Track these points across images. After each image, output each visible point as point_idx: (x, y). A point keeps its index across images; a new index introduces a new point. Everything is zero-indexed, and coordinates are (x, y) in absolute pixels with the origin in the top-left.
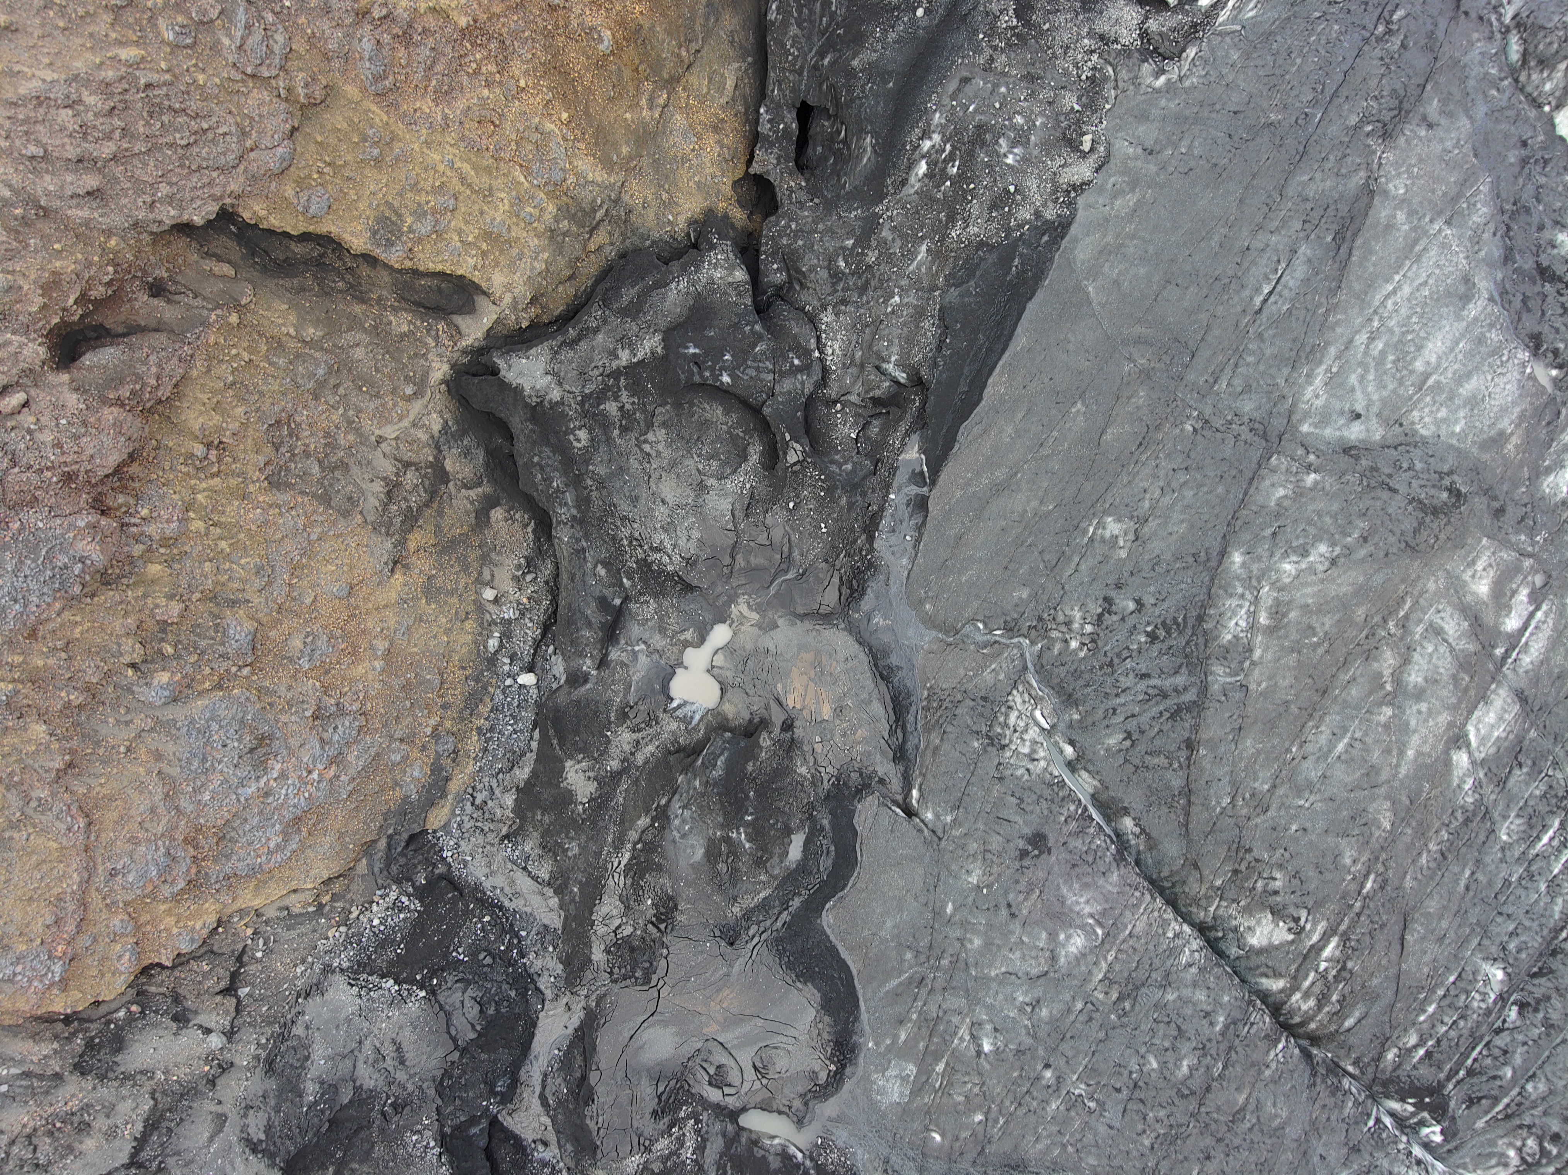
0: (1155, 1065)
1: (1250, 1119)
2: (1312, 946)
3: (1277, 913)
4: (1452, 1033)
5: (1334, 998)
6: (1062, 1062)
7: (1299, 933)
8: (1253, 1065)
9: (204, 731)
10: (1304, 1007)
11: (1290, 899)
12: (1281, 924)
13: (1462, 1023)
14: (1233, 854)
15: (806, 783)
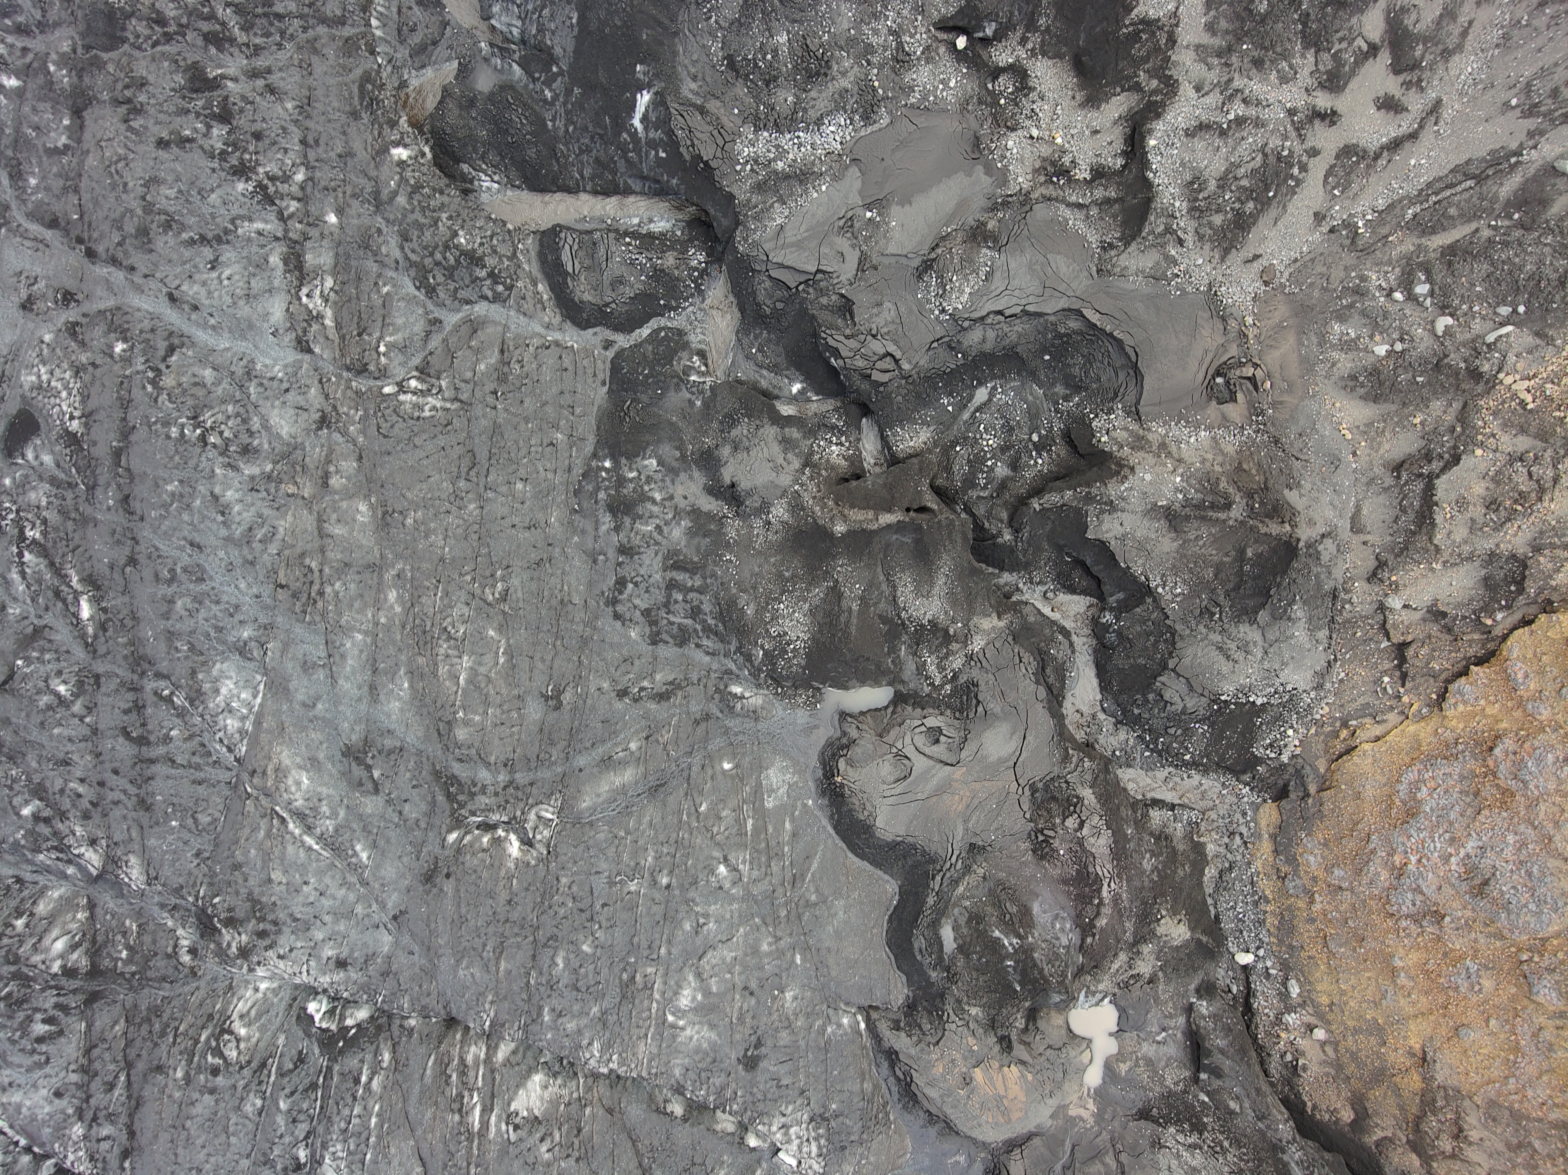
0: (585, 948)
1: (488, 953)
2: (492, 1110)
3: (535, 1121)
4: (346, 1112)
5: (454, 1077)
6: (657, 896)
7: (509, 1116)
8: (505, 998)
9: (1541, 902)
10: (473, 1049)
11: (530, 1142)
12: (525, 1114)
13: (343, 1125)
14: (589, 1146)
15: (965, 999)
